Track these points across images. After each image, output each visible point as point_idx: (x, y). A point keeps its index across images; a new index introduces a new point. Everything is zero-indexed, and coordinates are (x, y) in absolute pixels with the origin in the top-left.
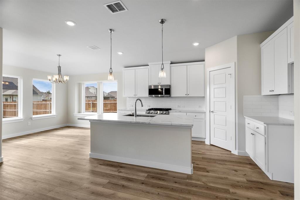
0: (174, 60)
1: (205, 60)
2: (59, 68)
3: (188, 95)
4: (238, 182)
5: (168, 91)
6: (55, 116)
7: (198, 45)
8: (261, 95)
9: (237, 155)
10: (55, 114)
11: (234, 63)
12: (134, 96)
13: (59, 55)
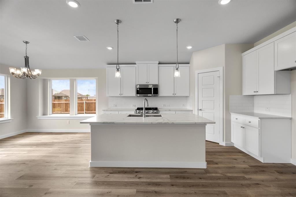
0: (162, 61)
1: (190, 63)
2: (27, 59)
3: (175, 94)
4: (245, 169)
5: (156, 91)
6: (10, 121)
7: (191, 48)
8: (242, 95)
9: (225, 146)
10: (9, 118)
11: (222, 67)
12: (120, 95)
13: (27, 43)
